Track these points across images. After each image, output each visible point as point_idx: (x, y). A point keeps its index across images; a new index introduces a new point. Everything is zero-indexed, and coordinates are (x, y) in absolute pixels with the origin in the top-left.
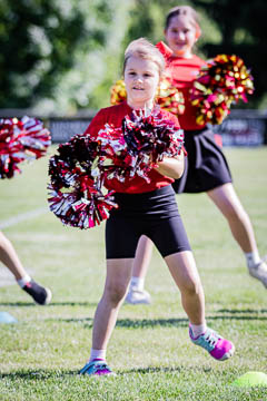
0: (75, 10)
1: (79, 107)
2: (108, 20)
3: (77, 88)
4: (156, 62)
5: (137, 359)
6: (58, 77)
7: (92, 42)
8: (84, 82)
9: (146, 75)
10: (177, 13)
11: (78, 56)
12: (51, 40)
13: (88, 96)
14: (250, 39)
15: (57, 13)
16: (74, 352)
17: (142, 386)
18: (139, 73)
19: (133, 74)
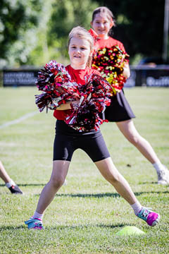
0: (18, 3)
1: (22, 64)
2: (39, 10)
3: (20, 52)
4: (88, 40)
5: (58, 218)
6: (9, 45)
7: (29, 24)
8: (24, 48)
9: (83, 49)
10: (99, 11)
11: (21, 32)
12: (4, 22)
13: (27, 57)
14: (127, 21)
15: (8, 6)
16: (19, 215)
17: (61, 235)
18: (78, 47)
19: (74, 47)
